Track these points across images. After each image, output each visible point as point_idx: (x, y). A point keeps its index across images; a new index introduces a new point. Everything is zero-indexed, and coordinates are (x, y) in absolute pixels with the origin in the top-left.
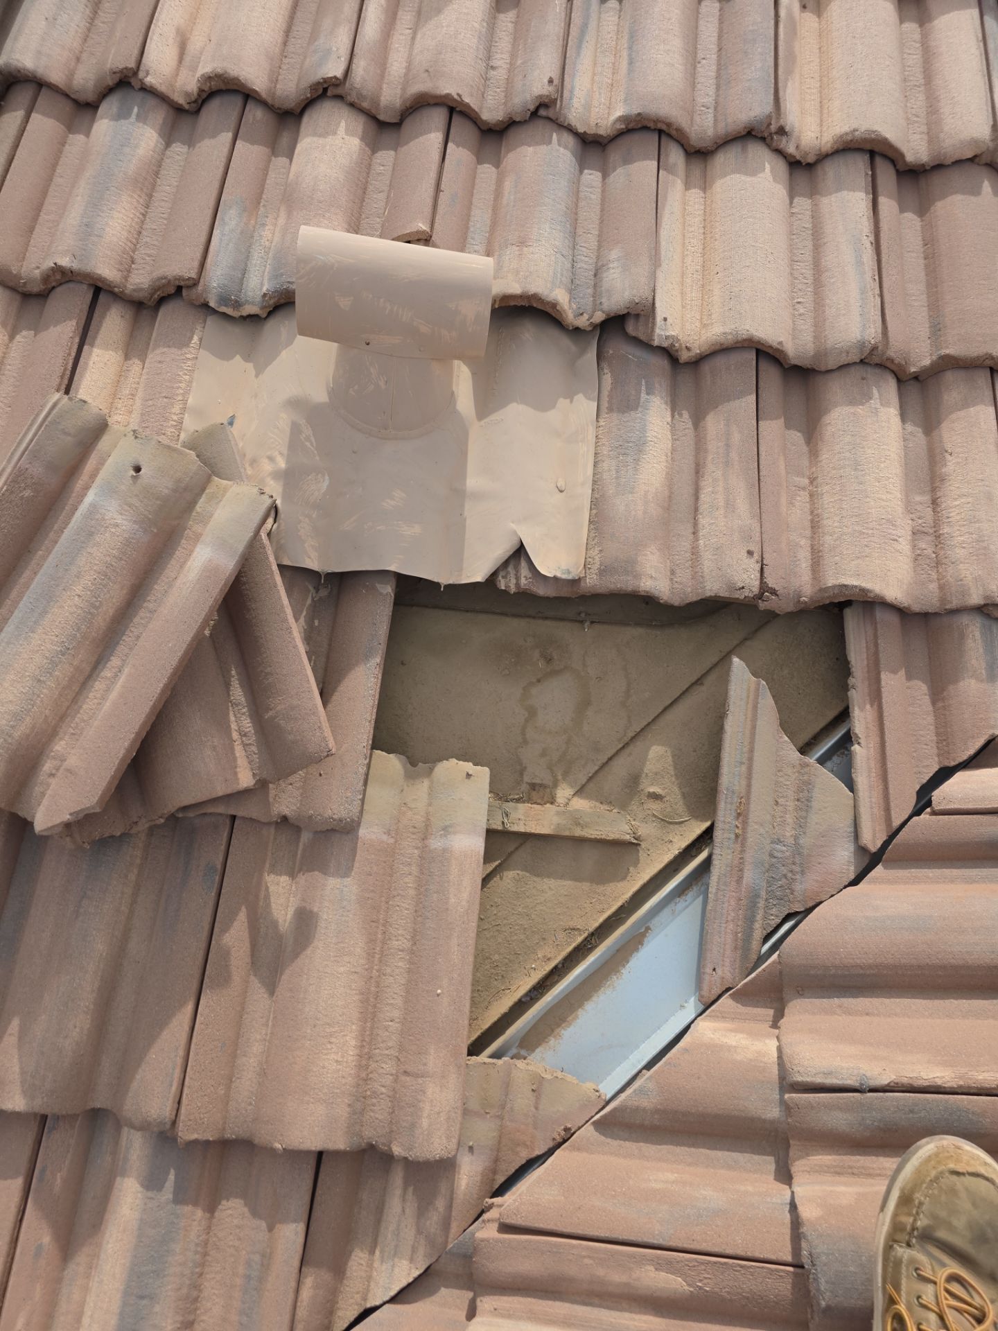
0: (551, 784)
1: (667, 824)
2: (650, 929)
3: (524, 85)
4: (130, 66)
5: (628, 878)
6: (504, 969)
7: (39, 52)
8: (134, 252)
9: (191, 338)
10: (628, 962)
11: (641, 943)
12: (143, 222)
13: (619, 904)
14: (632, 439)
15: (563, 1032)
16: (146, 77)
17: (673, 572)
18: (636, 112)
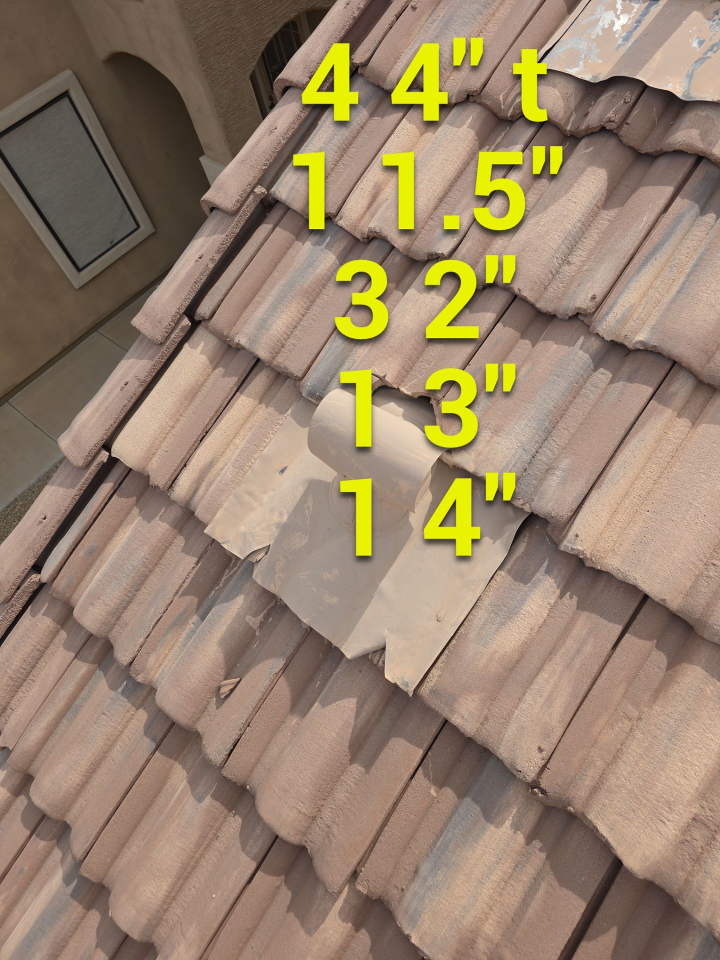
3: (575, 292)
4: (332, 212)
7: (292, 188)
8: (286, 340)
9: (287, 410)
12: (300, 320)
14: (508, 606)
16: (340, 220)
17: (486, 719)
18: (653, 344)
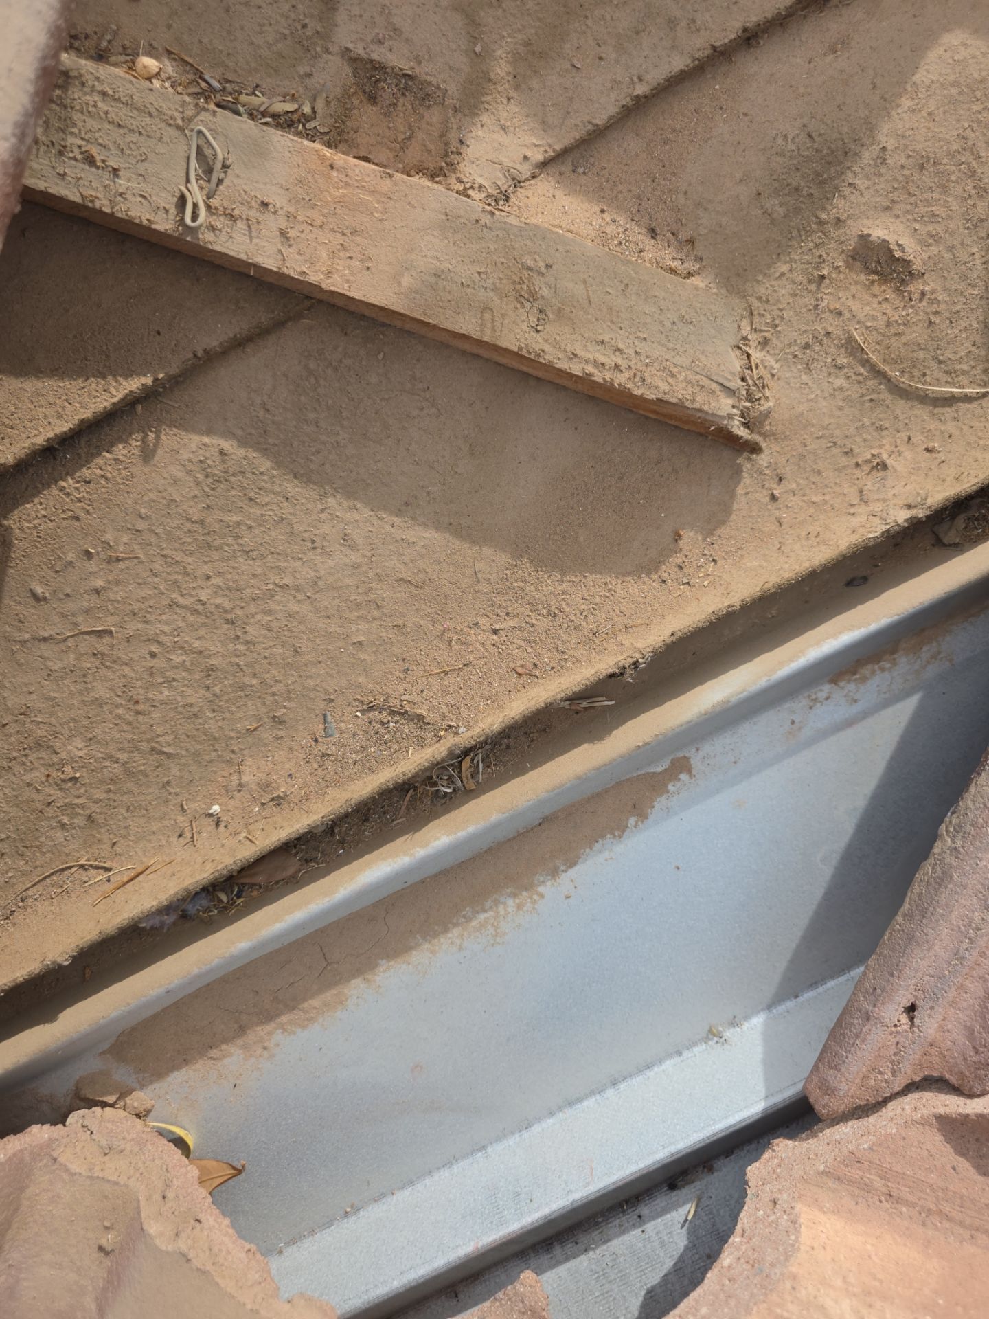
0: (453, 89)
1: (886, 396)
2: (689, 771)
5: (667, 570)
6: (99, 794)
10: (572, 864)
11: (640, 810)
13: (604, 665)
15: (278, 1036)
